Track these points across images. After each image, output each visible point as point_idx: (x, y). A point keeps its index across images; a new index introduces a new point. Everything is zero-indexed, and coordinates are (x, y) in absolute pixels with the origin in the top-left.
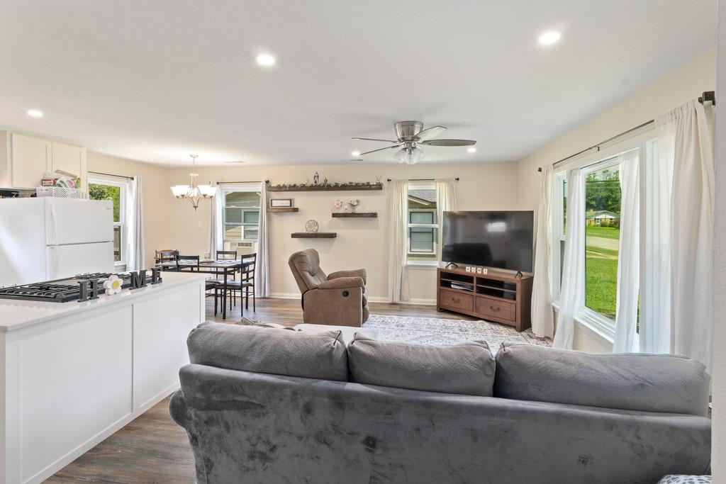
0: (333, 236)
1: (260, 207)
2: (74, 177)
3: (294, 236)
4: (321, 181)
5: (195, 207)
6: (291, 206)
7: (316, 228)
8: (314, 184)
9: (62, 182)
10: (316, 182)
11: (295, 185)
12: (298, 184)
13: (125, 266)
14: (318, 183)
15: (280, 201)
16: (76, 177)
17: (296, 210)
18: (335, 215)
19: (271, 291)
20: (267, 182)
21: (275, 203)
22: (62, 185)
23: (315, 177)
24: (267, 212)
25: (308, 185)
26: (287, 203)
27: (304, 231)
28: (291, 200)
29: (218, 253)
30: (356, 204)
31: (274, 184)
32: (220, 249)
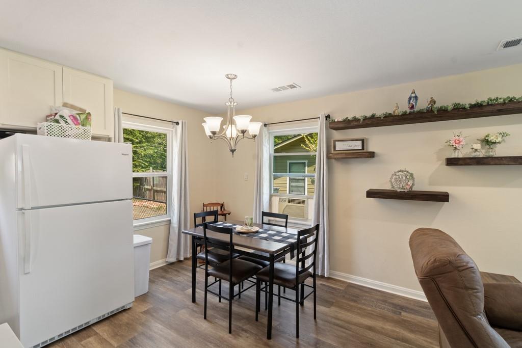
0: (443, 198)
1: (317, 154)
2: (83, 111)
3: (371, 194)
4: (422, 105)
5: (233, 151)
6: (363, 148)
7: (410, 183)
8: (408, 111)
9: (62, 117)
10: (412, 107)
11: (373, 116)
12: (379, 113)
13: (170, 221)
14: (416, 109)
15: (347, 142)
16: (85, 111)
17: (372, 155)
18: (451, 162)
19: (330, 268)
20: (328, 117)
21: (340, 146)
22: (61, 121)
23: (410, 98)
24: (328, 158)
25: (399, 112)
26: (358, 145)
27: (387, 187)
28: (363, 141)
29: (264, 214)
30: (499, 139)
31: (338, 118)
32: (266, 210)
